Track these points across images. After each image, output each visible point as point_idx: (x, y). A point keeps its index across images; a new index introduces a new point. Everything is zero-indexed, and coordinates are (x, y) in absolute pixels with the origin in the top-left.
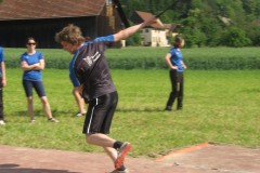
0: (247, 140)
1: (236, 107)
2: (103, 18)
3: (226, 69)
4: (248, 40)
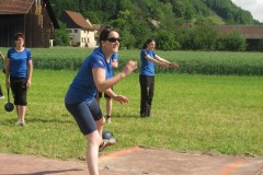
1: (165, 111)
4: (178, 44)
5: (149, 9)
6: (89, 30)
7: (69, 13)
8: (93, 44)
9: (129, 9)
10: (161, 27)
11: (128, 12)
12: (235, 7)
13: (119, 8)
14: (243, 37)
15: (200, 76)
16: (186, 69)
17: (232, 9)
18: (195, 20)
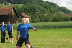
1: (49, 39)
2: (11, 15)
3: (46, 28)
5: (43, 11)
6: (27, 18)
7: (21, 13)
8: (29, 21)
9: (38, 11)
10: (47, 16)
11: (37, 12)
12: (67, 9)
13: (35, 11)
14: (70, 17)
15: (58, 29)
16: (54, 27)
18: (56, 13)
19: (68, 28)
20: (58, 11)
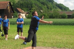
0: (45, 45)
1: (43, 36)
2: (7, 10)
4: (48, 17)
5: (40, 7)
6: (23, 13)
7: (17, 8)
8: (24, 17)
10: (44, 12)
11: (34, 8)
12: (64, 6)
13: (32, 7)
14: (67, 15)
17: (63, 7)
18: (53, 10)
19: (64, 26)
20: (56, 8)
